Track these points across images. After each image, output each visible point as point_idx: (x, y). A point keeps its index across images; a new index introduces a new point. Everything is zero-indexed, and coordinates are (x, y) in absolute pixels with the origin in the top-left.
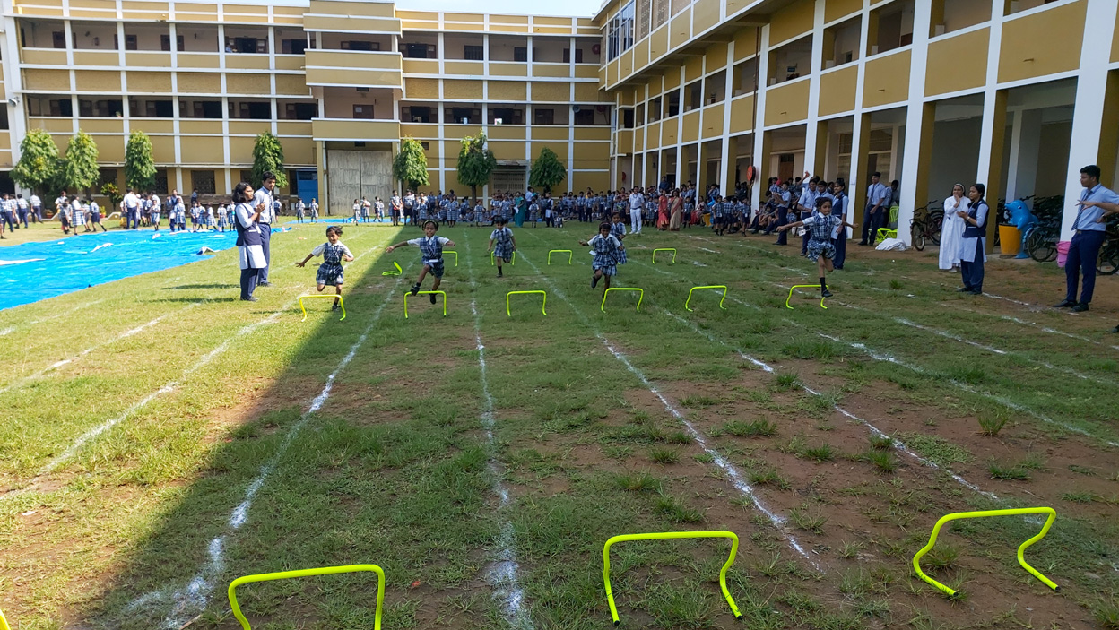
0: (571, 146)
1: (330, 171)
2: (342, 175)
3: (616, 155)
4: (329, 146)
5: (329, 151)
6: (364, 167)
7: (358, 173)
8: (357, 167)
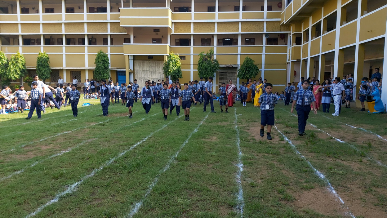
0: (263, 57)
1: (135, 71)
2: (141, 73)
3: (291, 61)
4: (135, 58)
5: (135, 61)
6: (152, 69)
7: (149, 72)
8: (148, 69)
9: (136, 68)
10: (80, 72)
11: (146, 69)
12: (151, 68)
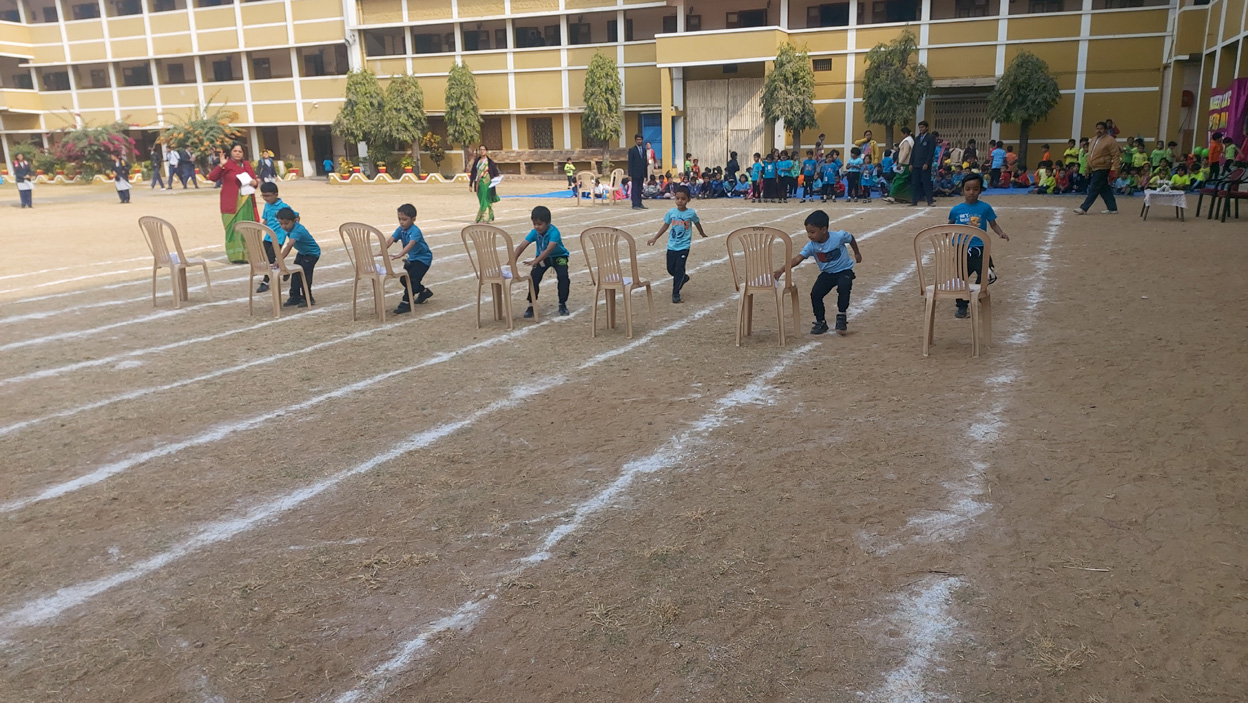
0: (1083, 50)
1: (688, 112)
2: (703, 117)
3: (1174, 59)
4: (689, 75)
5: (688, 83)
6: (735, 103)
7: (725, 112)
8: (723, 104)
9: (690, 104)
10: (551, 119)
11: (717, 105)
12: (731, 100)
